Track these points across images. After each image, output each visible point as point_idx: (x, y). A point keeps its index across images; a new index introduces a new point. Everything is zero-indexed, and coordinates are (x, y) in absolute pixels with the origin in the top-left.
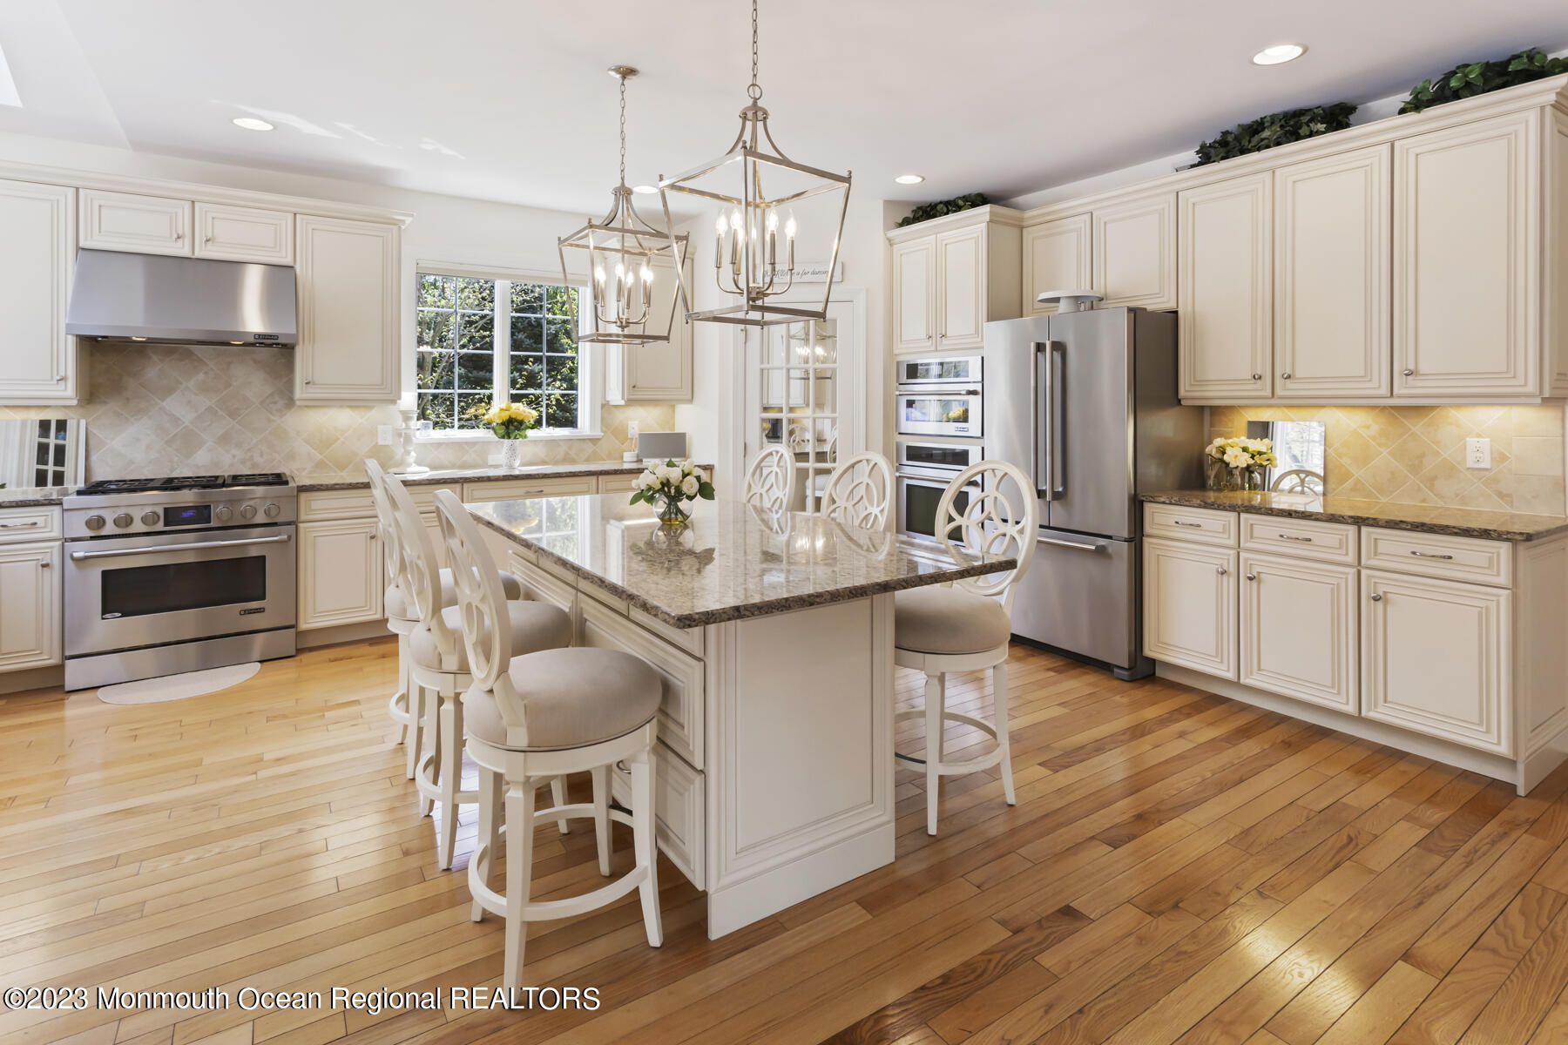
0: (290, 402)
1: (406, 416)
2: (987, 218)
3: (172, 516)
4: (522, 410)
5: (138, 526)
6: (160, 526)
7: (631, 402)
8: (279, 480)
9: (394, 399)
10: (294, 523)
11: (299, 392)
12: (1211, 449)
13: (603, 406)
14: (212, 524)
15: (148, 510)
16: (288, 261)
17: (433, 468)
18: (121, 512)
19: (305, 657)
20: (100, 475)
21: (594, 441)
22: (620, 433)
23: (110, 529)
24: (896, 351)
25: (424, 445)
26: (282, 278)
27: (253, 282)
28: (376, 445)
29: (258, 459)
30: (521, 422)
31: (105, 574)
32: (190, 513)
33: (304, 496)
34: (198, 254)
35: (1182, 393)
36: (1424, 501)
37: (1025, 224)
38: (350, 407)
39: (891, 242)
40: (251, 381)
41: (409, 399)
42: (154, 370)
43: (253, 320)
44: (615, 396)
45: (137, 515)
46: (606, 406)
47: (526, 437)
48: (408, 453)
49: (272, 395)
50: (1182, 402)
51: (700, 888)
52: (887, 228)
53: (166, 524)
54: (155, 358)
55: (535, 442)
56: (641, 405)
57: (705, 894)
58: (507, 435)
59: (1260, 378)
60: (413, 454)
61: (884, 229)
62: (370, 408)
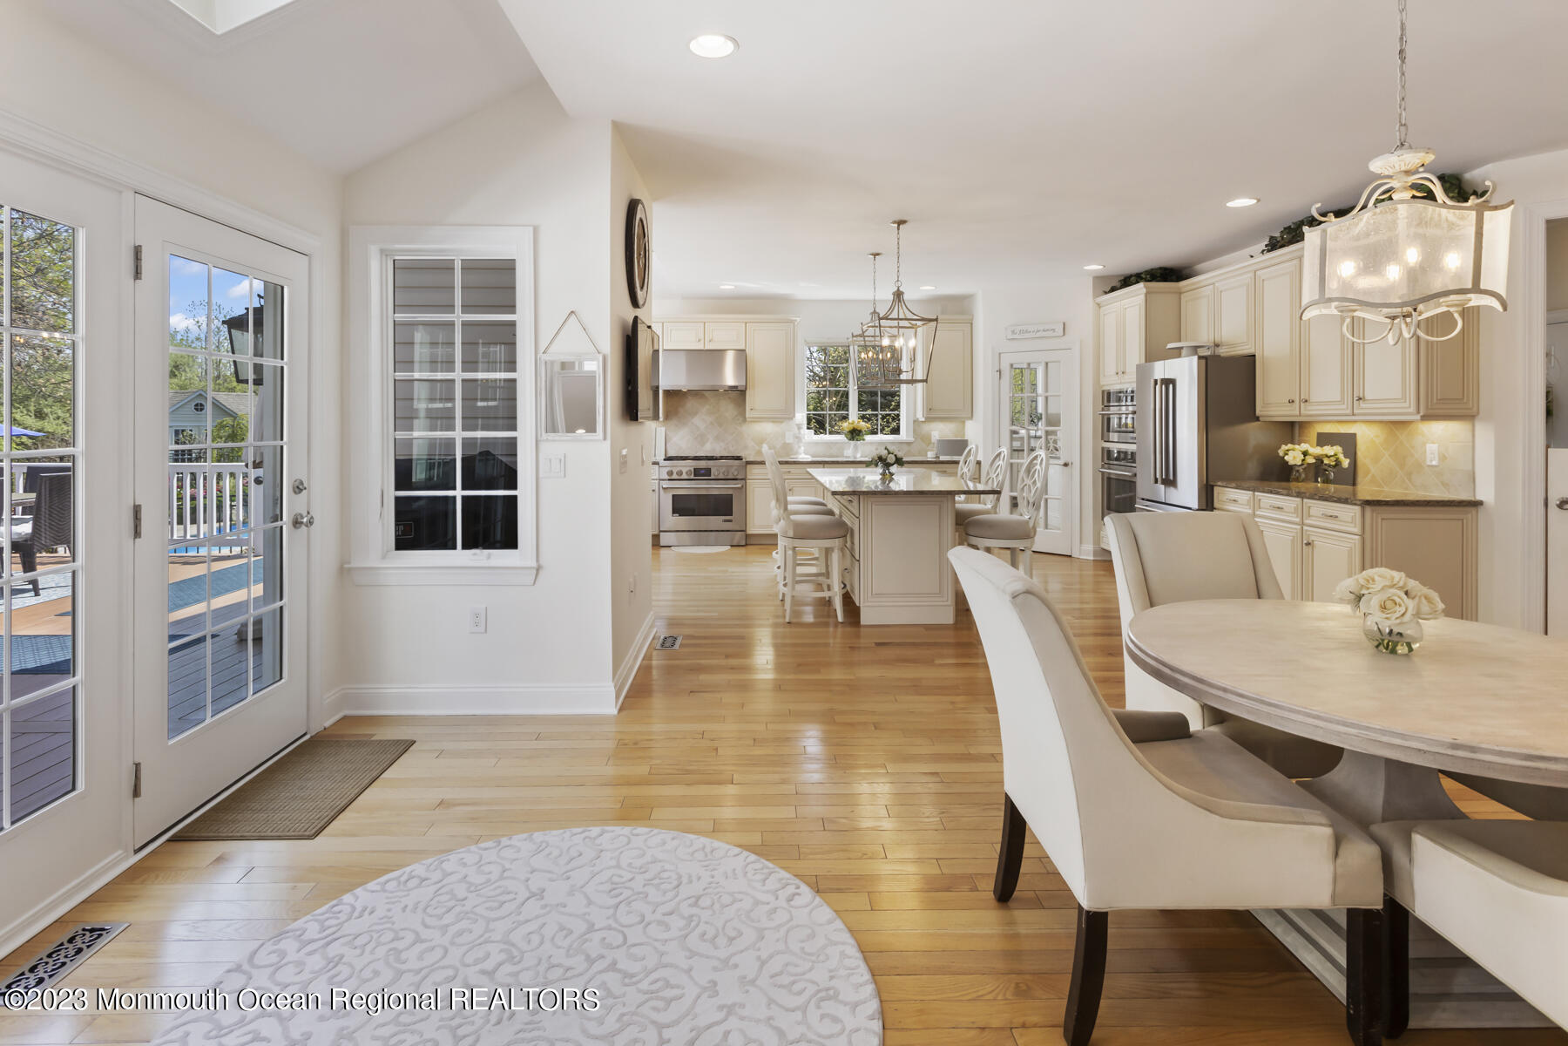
0: (745, 420)
1: (799, 427)
2: (1145, 290)
3: (697, 472)
4: (863, 425)
5: (685, 476)
6: (692, 477)
7: (929, 419)
8: (739, 458)
9: (792, 417)
10: (744, 479)
11: (748, 414)
12: (1281, 453)
13: (914, 421)
14: (712, 477)
15: (688, 469)
16: (742, 347)
17: (813, 457)
18: (678, 469)
19: (749, 547)
20: (670, 454)
21: (909, 444)
22: (926, 439)
23: (675, 476)
24: (1102, 383)
25: (809, 443)
26: (742, 355)
27: (730, 359)
28: (785, 443)
29: (731, 449)
30: (860, 431)
31: (673, 496)
32: (703, 472)
33: (748, 466)
34: (706, 348)
35: (1258, 413)
36: (1406, 489)
37: (1183, 290)
38: (773, 422)
39: (1099, 305)
40: (728, 409)
41: (801, 416)
42: (691, 404)
43: (730, 378)
44: (920, 417)
45: (684, 471)
46: (916, 421)
47: (864, 440)
48: (800, 447)
49: (736, 416)
50: (1261, 419)
51: (858, 605)
52: (1096, 295)
53: (695, 476)
54: (690, 398)
55: (871, 443)
56: (941, 421)
57: (859, 608)
58: (852, 439)
59: (1293, 401)
60: (802, 448)
61: (1094, 295)
62: (782, 422)
